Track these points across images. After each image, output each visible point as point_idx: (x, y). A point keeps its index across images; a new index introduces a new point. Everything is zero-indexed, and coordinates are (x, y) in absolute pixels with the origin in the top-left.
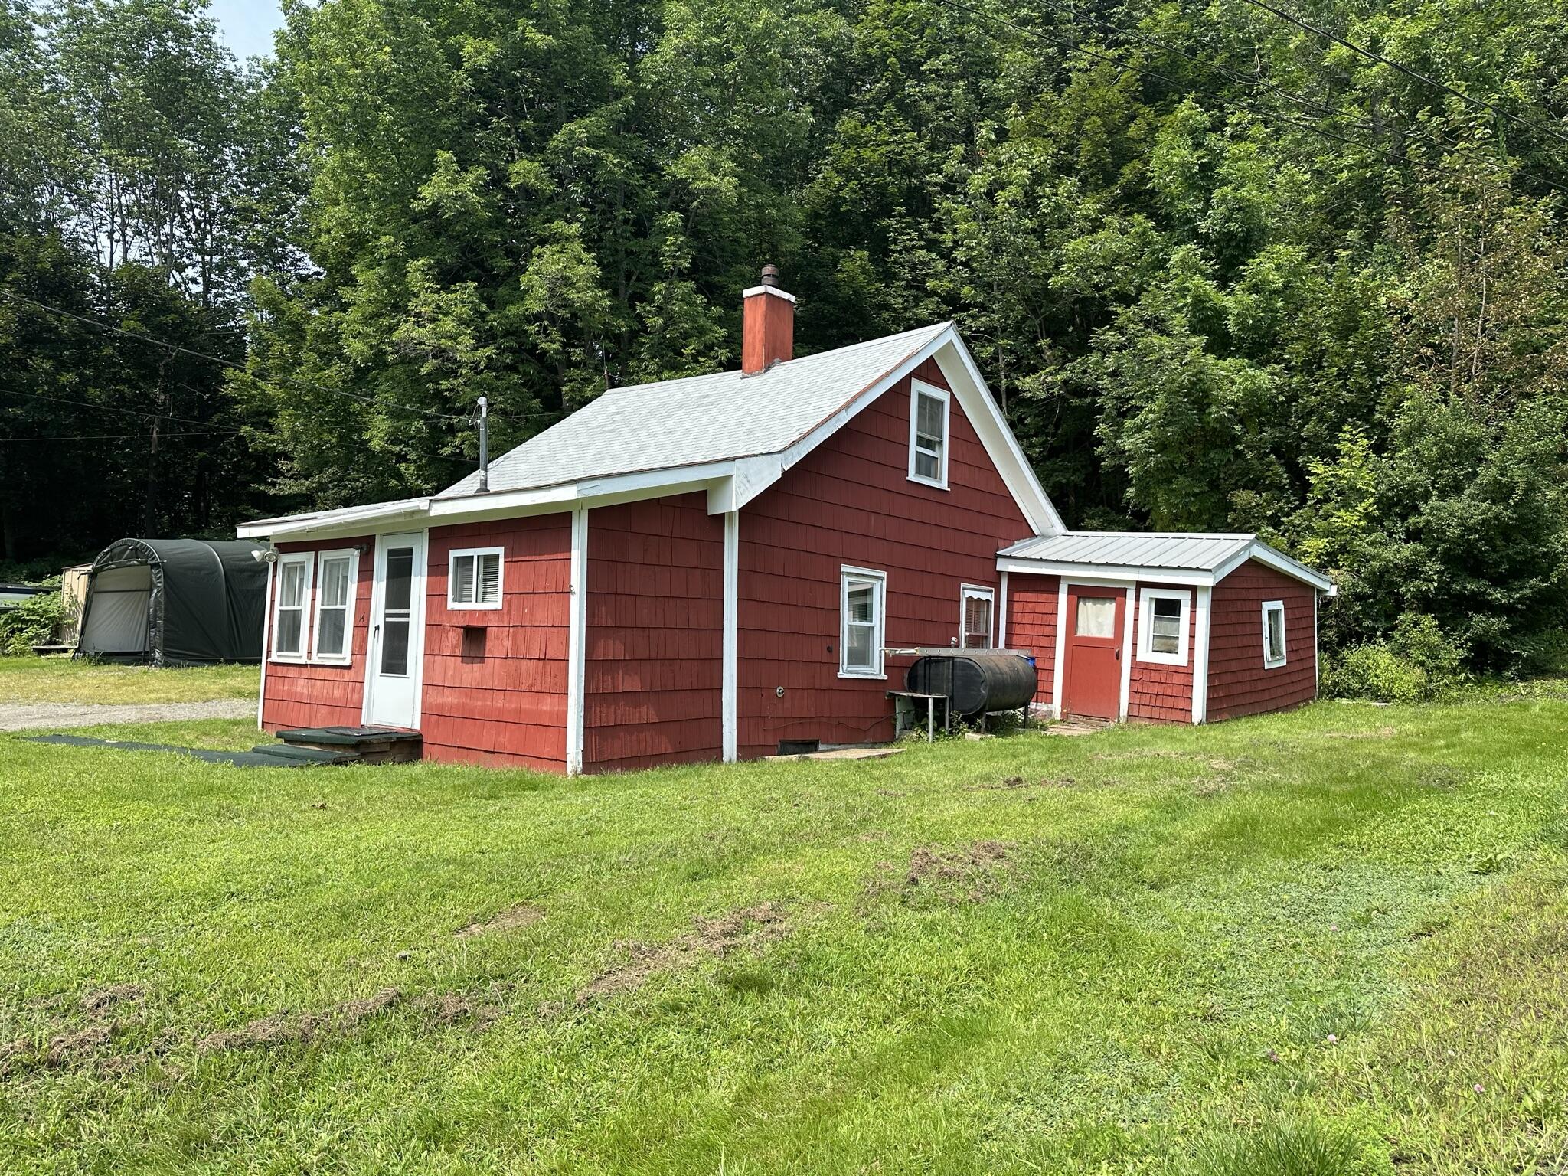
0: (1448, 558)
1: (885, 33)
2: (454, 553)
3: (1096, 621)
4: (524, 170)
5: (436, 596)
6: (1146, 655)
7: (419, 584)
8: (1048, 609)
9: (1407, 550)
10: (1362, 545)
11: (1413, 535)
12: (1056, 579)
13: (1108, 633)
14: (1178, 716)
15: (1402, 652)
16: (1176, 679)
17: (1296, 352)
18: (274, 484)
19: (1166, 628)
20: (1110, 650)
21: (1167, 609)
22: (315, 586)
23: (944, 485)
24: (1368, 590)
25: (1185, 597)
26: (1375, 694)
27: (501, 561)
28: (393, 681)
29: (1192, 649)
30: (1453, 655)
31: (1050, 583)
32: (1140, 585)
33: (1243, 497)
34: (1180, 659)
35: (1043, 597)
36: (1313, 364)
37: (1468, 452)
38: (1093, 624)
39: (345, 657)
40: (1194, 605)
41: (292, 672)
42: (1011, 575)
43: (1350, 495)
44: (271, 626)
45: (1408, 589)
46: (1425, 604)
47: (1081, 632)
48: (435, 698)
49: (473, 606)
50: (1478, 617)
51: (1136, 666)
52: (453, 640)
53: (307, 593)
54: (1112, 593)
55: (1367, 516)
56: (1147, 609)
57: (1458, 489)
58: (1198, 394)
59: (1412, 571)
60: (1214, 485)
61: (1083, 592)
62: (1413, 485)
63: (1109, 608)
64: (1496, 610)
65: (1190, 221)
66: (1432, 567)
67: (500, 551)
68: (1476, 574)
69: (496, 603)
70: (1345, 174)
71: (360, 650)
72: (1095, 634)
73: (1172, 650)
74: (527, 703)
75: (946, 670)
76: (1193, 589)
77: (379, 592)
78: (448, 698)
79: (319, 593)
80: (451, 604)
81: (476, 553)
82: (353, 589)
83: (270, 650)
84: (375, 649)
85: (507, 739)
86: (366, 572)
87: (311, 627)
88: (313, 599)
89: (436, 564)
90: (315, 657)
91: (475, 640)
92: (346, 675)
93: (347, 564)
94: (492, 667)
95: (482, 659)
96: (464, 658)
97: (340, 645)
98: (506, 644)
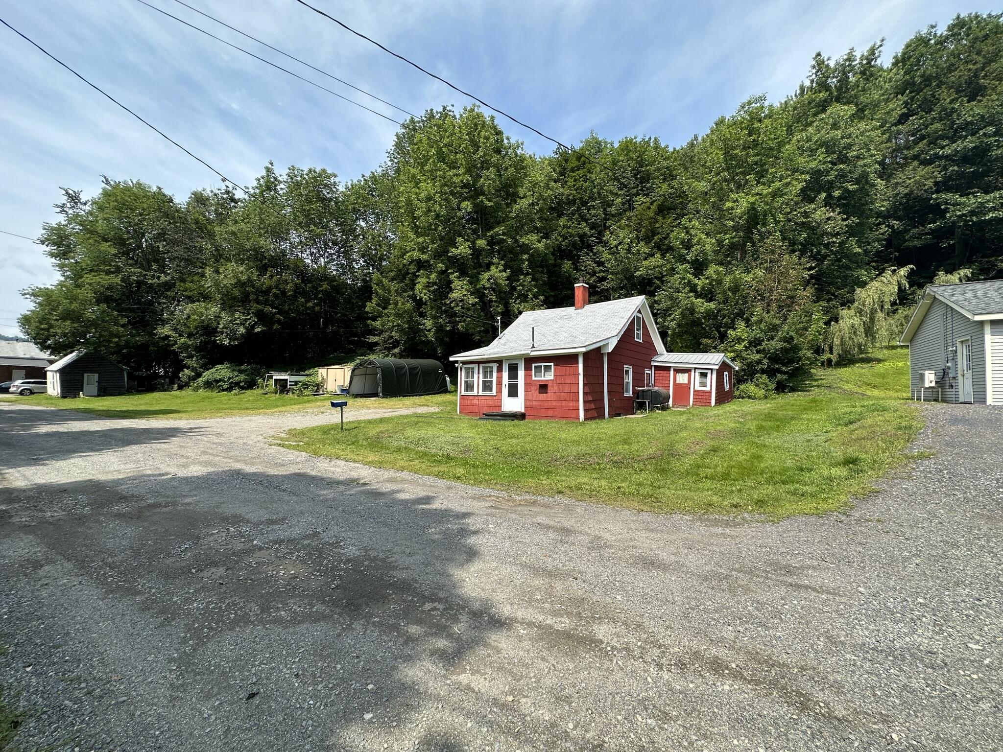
0: (769, 358)
1: (575, 192)
2: (534, 365)
3: (682, 379)
4: (481, 243)
5: (528, 377)
6: (698, 388)
7: (521, 373)
8: (667, 375)
9: (758, 356)
10: (744, 354)
11: (758, 352)
12: (670, 367)
13: (686, 382)
14: (708, 404)
15: (757, 385)
16: (707, 394)
17: (719, 297)
18: (369, 338)
19: (704, 380)
20: (686, 387)
21: (704, 375)
22: (479, 373)
23: (641, 341)
24: (746, 368)
25: (709, 372)
26: (750, 397)
27: (553, 367)
28: (513, 400)
29: (711, 386)
30: (772, 386)
31: (668, 369)
32: (695, 369)
33: (705, 341)
34: (708, 388)
35: (665, 372)
36: (726, 301)
37: (775, 328)
38: (681, 379)
39: (494, 392)
40: (712, 374)
41: (471, 398)
42: (655, 366)
43: (739, 340)
44: (461, 385)
45: (758, 367)
46: (763, 372)
47: (678, 382)
48: (528, 403)
49: (542, 378)
50: (779, 375)
51: (695, 391)
52: (535, 388)
53: (476, 376)
54: (687, 371)
55: (745, 346)
56: (697, 375)
57: (772, 338)
58: (692, 311)
59: (759, 362)
60: (695, 337)
61: (678, 371)
62: (760, 337)
63: (686, 375)
64: (784, 373)
65: (684, 256)
66: (765, 361)
67: (552, 364)
68: (777, 363)
69: (552, 378)
70: (727, 241)
71: (499, 391)
72: (682, 382)
73: (705, 386)
74: (564, 404)
75: (649, 393)
76: (712, 370)
77: (505, 375)
78: (534, 403)
79: (481, 376)
80: (534, 378)
81: (542, 365)
82: (495, 374)
83: (461, 392)
84: (505, 391)
85: (557, 413)
86: (500, 370)
87: (478, 385)
88: (479, 377)
89: (528, 368)
90: (481, 393)
91: (543, 387)
92: (494, 398)
93: (492, 368)
94: (551, 394)
95: (547, 393)
96: (539, 393)
97: (491, 390)
98: (555, 388)
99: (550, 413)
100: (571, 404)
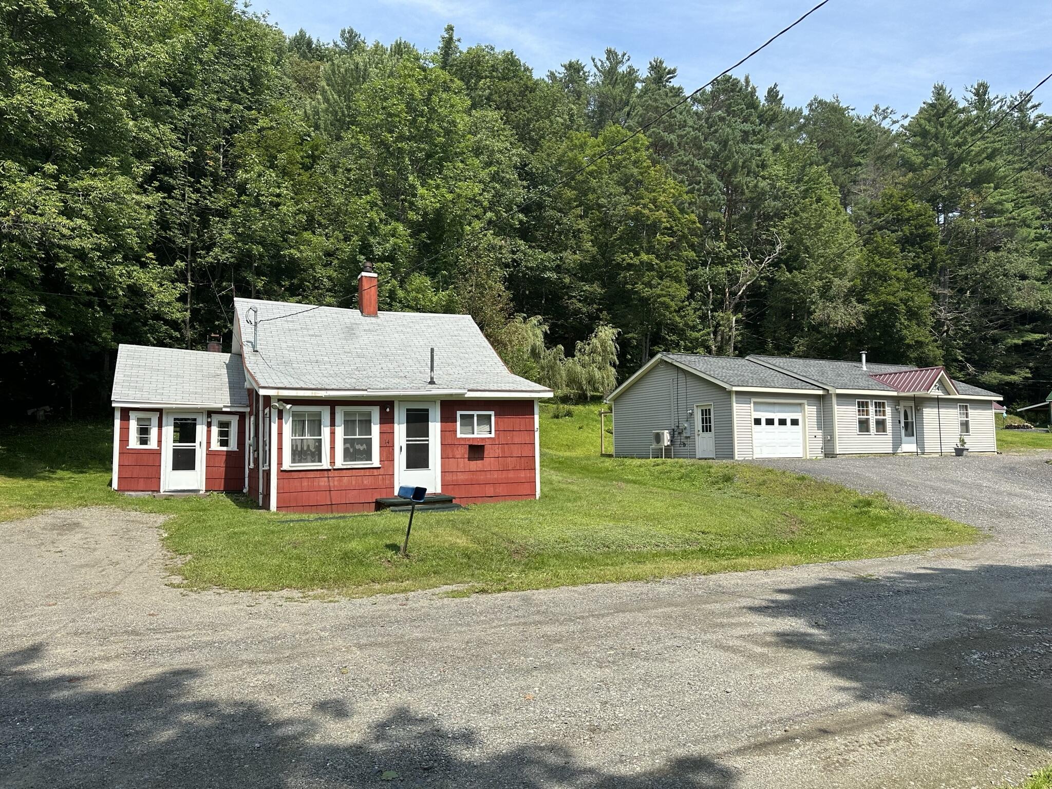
2: (459, 413)
5: (447, 433)
7: (435, 428)
22: (333, 424)
27: (493, 418)
28: (417, 470)
39: (376, 461)
41: (311, 475)
44: (280, 449)
48: (449, 477)
49: (475, 436)
52: (463, 451)
53: (326, 431)
67: (492, 413)
69: (492, 435)
71: (388, 458)
74: (511, 475)
77: (400, 430)
78: (461, 477)
79: (340, 431)
80: (459, 435)
81: (475, 413)
82: (376, 429)
83: (280, 463)
84: (400, 458)
85: (501, 490)
86: (387, 419)
87: (333, 448)
88: (333, 433)
89: (448, 417)
90: (340, 463)
91: (476, 450)
92: (376, 472)
93: (370, 414)
94: (488, 462)
95: (482, 459)
96: (469, 459)
97: (368, 456)
98: (498, 451)
99: (490, 491)
100: (522, 474)
